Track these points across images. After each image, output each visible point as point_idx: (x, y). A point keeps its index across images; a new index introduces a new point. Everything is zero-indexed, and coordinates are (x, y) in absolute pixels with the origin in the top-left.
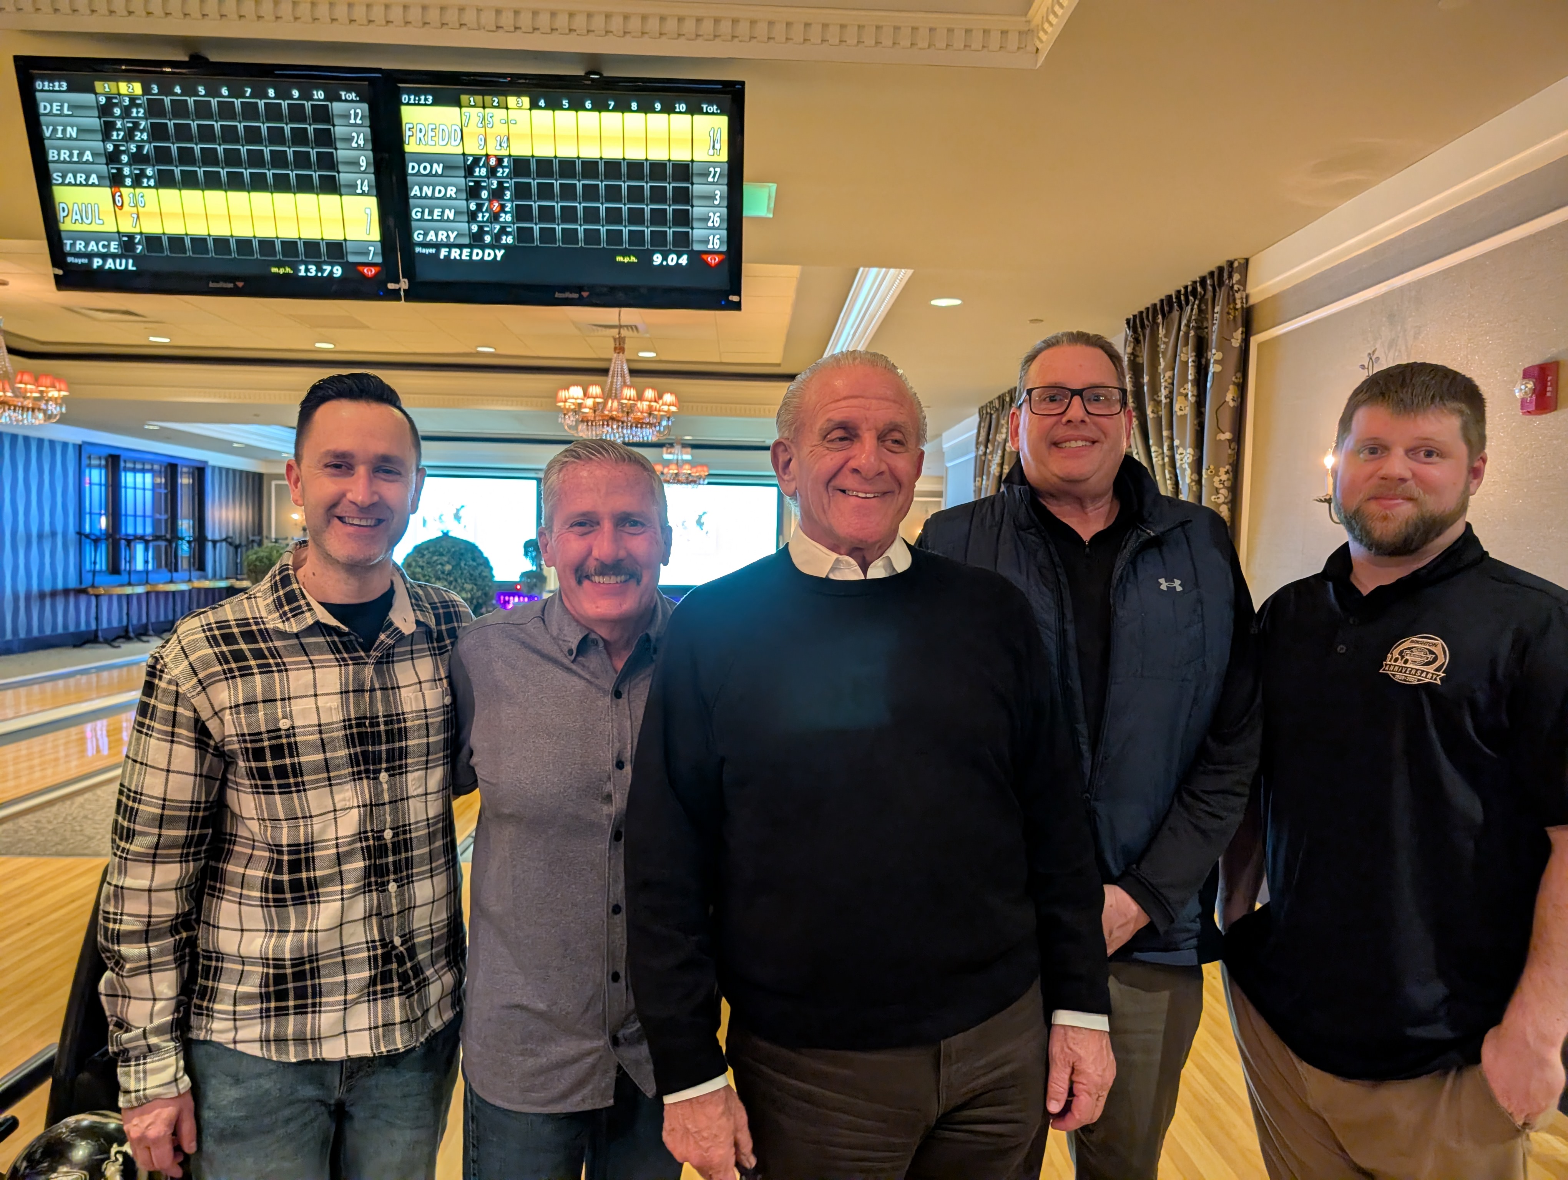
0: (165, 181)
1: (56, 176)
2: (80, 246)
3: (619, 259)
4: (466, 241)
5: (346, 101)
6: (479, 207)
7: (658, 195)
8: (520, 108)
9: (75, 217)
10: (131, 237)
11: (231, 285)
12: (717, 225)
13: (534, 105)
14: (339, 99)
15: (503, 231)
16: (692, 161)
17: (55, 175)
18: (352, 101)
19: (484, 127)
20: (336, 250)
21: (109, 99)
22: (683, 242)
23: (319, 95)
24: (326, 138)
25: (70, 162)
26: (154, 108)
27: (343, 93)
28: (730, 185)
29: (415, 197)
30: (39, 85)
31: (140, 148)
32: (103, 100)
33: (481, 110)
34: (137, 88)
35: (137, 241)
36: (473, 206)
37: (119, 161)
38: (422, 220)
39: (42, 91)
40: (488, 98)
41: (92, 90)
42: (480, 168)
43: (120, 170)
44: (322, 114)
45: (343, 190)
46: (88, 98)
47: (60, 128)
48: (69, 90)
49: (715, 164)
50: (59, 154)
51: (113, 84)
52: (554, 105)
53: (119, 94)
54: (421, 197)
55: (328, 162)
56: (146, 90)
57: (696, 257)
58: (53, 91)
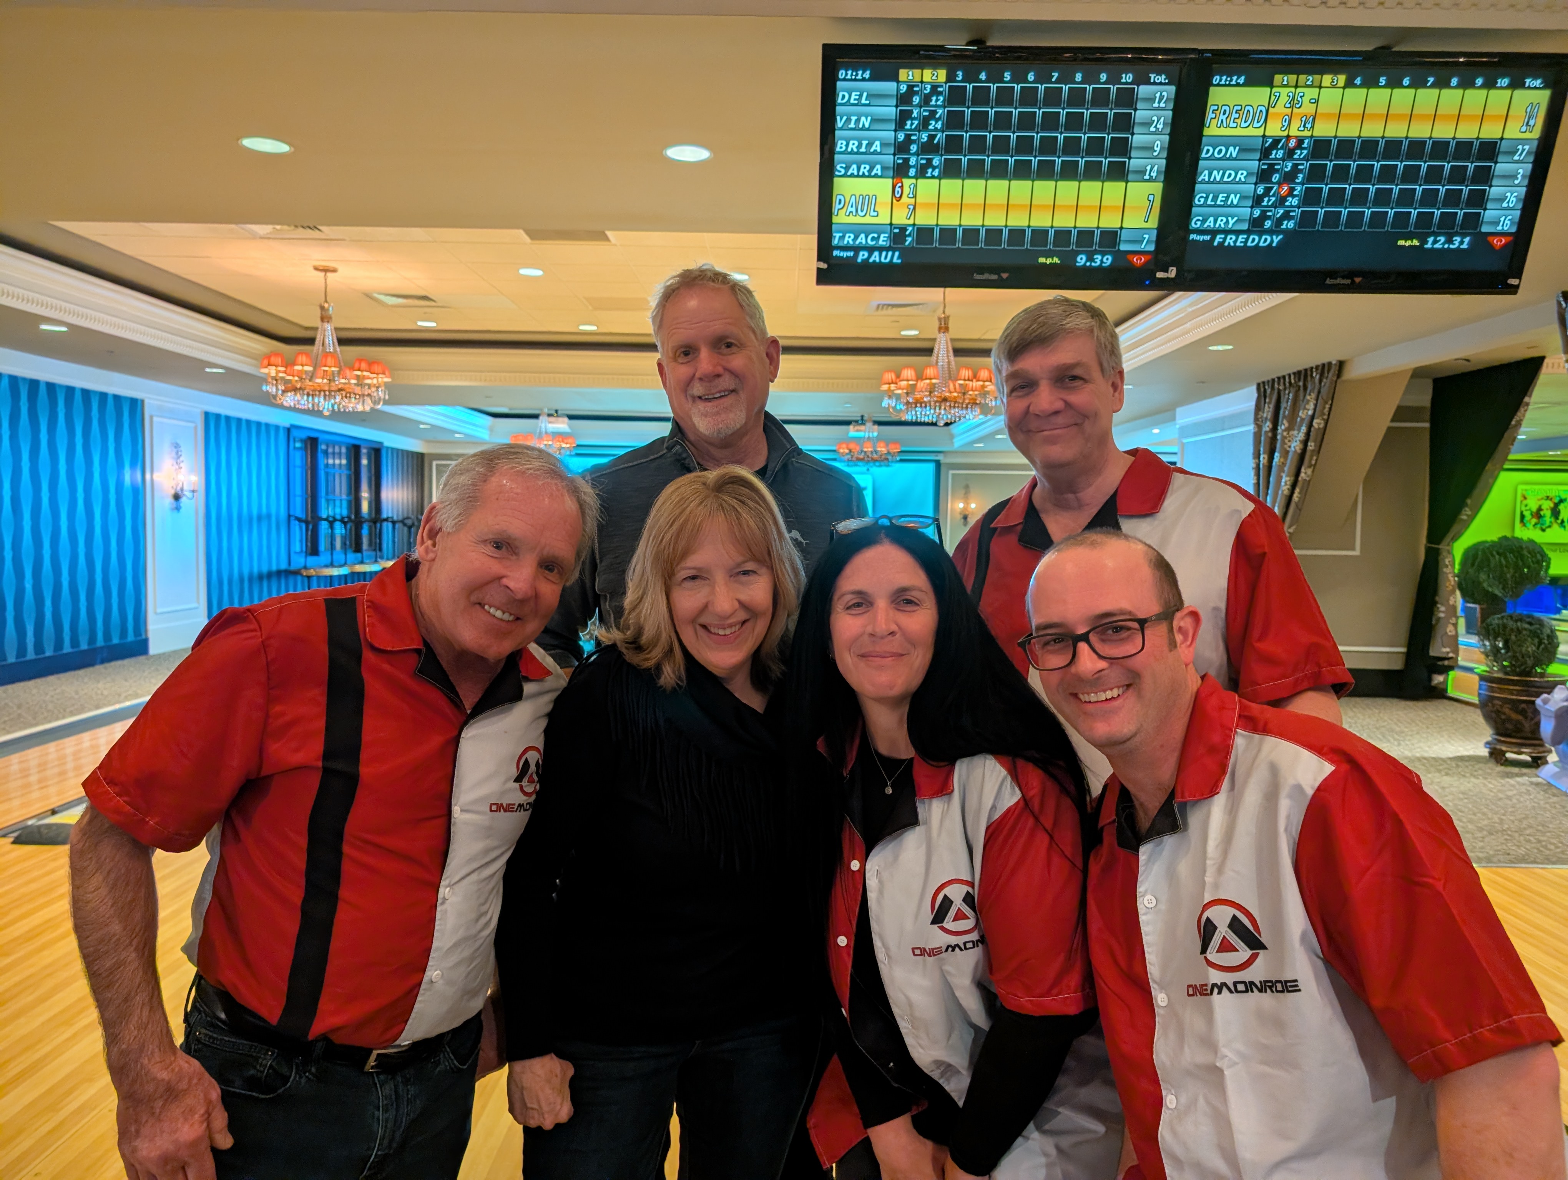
0: (951, 171)
1: (840, 168)
2: (849, 239)
3: (1401, 242)
4: (1245, 226)
5: (1155, 83)
6: (1268, 190)
7: (1458, 176)
8: (1334, 87)
9: (850, 209)
10: (903, 229)
11: (995, 277)
12: (1511, 205)
13: (1349, 84)
14: (1148, 82)
15: (1286, 216)
16: (1502, 139)
17: (838, 167)
18: (1161, 84)
19: (1292, 107)
20: (1110, 238)
21: (910, 88)
22: (1471, 222)
23: (1128, 78)
24: (1125, 123)
25: (858, 153)
26: (956, 96)
27: (1152, 76)
28: (1535, 163)
29: (1203, 182)
30: (842, 74)
31: (932, 137)
32: (904, 88)
33: (1293, 90)
34: (942, 75)
35: (907, 233)
36: (1260, 190)
37: (907, 151)
38: (1204, 205)
39: (845, 80)
40: (1302, 77)
41: (895, 78)
42: (1278, 149)
43: (906, 161)
44: (1128, 98)
45: (1130, 177)
46: (889, 87)
47: (854, 118)
48: (872, 79)
49: (1523, 141)
50: (847, 145)
51: (917, 72)
52: (1370, 83)
53: (922, 82)
54: (1209, 182)
55: (1122, 148)
56: (950, 78)
57: (1482, 240)
58: (856, 80)
